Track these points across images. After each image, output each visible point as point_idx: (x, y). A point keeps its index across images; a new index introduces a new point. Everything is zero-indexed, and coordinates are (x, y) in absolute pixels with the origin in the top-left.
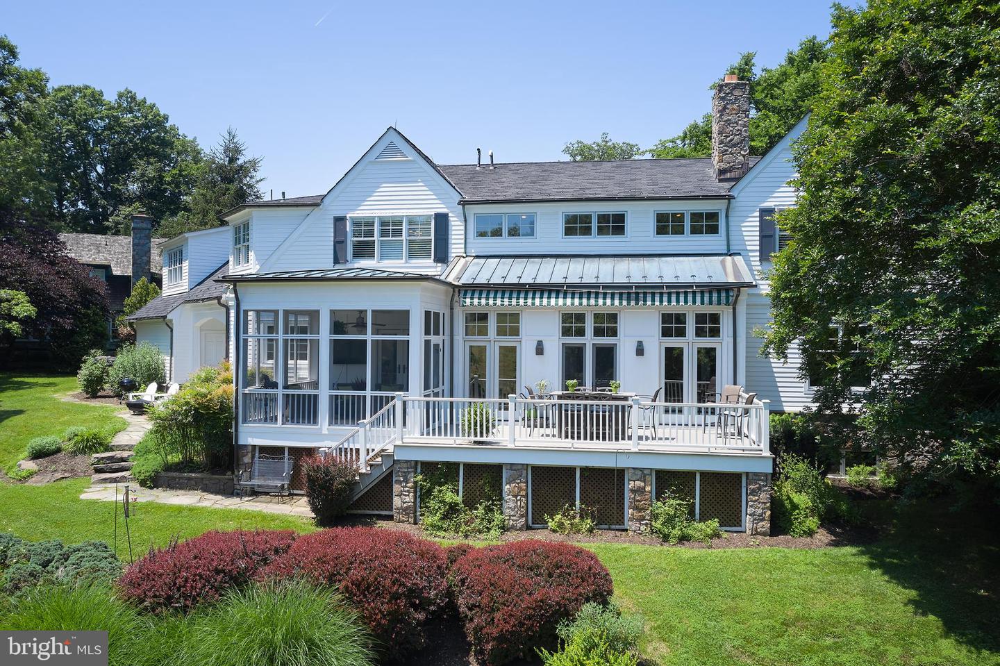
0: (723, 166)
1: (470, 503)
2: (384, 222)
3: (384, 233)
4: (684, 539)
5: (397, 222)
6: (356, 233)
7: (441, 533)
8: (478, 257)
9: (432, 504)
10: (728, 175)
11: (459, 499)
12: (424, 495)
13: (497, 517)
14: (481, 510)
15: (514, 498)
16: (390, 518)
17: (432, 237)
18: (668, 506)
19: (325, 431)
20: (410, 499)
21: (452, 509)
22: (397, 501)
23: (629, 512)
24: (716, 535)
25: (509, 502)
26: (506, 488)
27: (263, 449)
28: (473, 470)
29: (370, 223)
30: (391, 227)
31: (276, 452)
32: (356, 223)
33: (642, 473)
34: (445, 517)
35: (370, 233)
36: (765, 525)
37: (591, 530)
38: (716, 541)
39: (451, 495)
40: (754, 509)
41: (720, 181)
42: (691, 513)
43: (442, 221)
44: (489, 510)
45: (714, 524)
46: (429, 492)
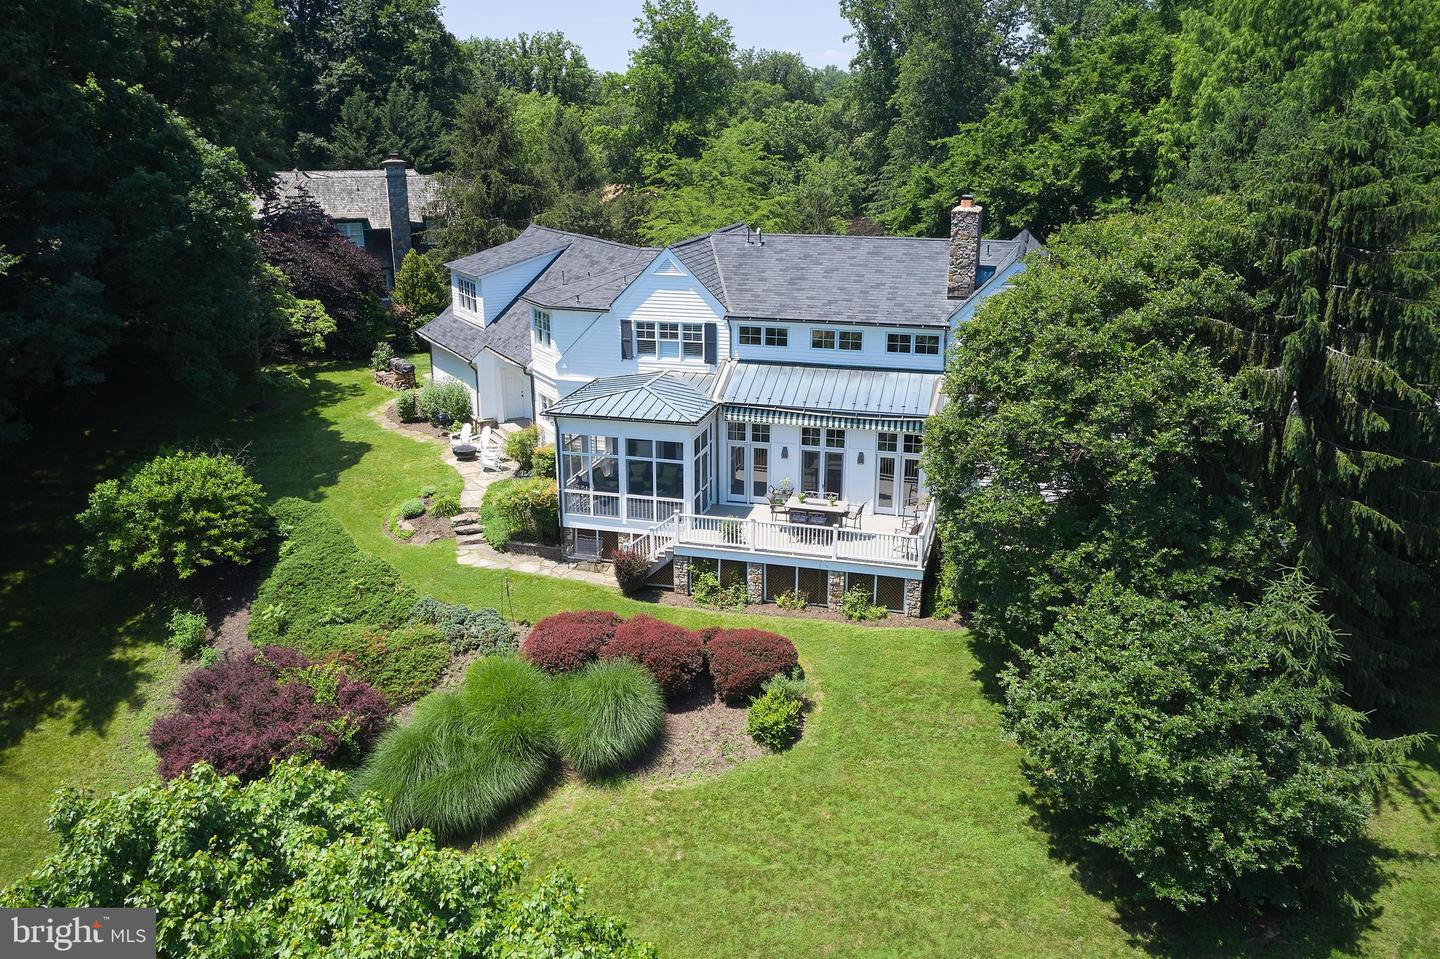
0: (953, 284)
1: (725, 585)
2: (663, 326)
3: (663, 335)
4: (862, 618)
5: (675, 326)
6: (640, 334)
7: (706, 606)
8: (740, 361)
9: (701, 585)
10: (956, 294)
11: (717, 583)
12: (695, 578)
13: (743, 596)
14: (732, 589)
15: (754, 583)
16: (672, 590)
17: (703, 341)
18: (852, 596)
19: (625, 522)
20: (685, 580)
21: (713, 590)
22: (676, 581)
23: (830, 597)
24: (885, 616)
25: (751, 586)
26: (749, 577)
27: (581, 531)
28: (727, 564)
29: (651, 325)
30: (669, 330)
31: (591, 533)
32: (640, 325)
33: (838, 574)
34: (708, 593)
35: (652, 335)
36: (917, 612)
37: (804, 607)
38: (883, 620)
39: (711, 579)
40: (912, 599)
41: (949, 298)
42: (870, 600)
43: (711, 329)
44: (738, 590)
45: (884, 609)
46: (698, 576)
